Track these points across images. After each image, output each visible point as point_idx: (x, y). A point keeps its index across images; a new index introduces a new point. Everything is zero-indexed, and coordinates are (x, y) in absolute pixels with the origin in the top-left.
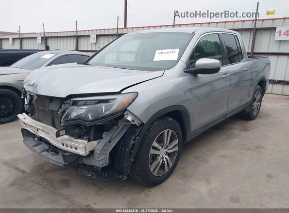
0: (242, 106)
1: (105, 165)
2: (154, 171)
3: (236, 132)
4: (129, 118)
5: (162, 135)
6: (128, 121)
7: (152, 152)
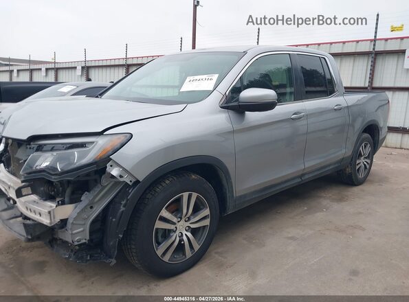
0: (335, 163)
1: (84, 241)
2: (164, 254)
3: (325, 202)
4: (115, 172)
5: (179, 200)
6: (113, 177)
7: (159, 225)
